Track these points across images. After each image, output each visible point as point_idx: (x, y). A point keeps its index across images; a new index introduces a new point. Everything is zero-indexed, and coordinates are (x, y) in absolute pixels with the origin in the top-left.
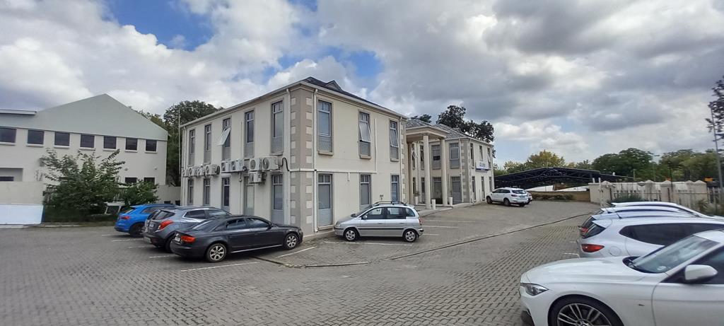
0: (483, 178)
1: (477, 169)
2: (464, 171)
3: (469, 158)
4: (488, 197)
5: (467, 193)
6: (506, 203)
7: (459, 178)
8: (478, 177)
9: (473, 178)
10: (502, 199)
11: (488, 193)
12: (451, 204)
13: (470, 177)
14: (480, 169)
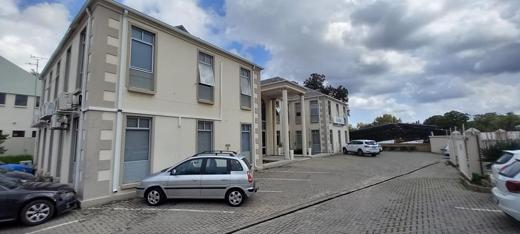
0: (339, 132)
1: (334, 124)
2: (322, 125)
3: (327, 113)
4: (344, 148)
5: (326, 145)
6: (360, 153)
7: (318, 131)
8: (335, 130)
9: (331, 131)
10: (356, 150)
11: (344, 144)
12: (310, 155)
13: (328, 131)
14: (337, 124)
